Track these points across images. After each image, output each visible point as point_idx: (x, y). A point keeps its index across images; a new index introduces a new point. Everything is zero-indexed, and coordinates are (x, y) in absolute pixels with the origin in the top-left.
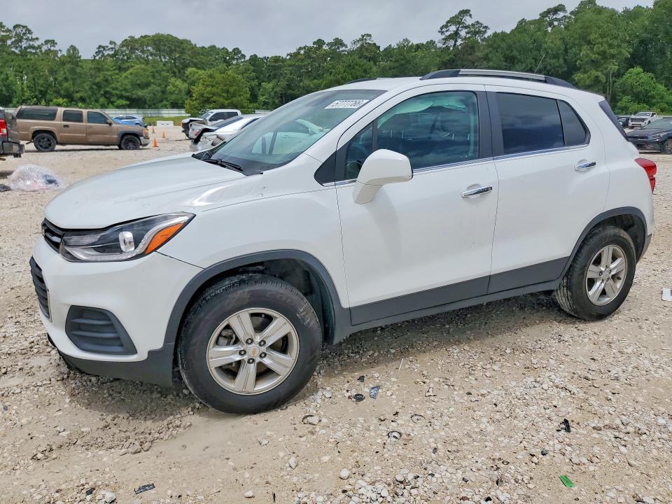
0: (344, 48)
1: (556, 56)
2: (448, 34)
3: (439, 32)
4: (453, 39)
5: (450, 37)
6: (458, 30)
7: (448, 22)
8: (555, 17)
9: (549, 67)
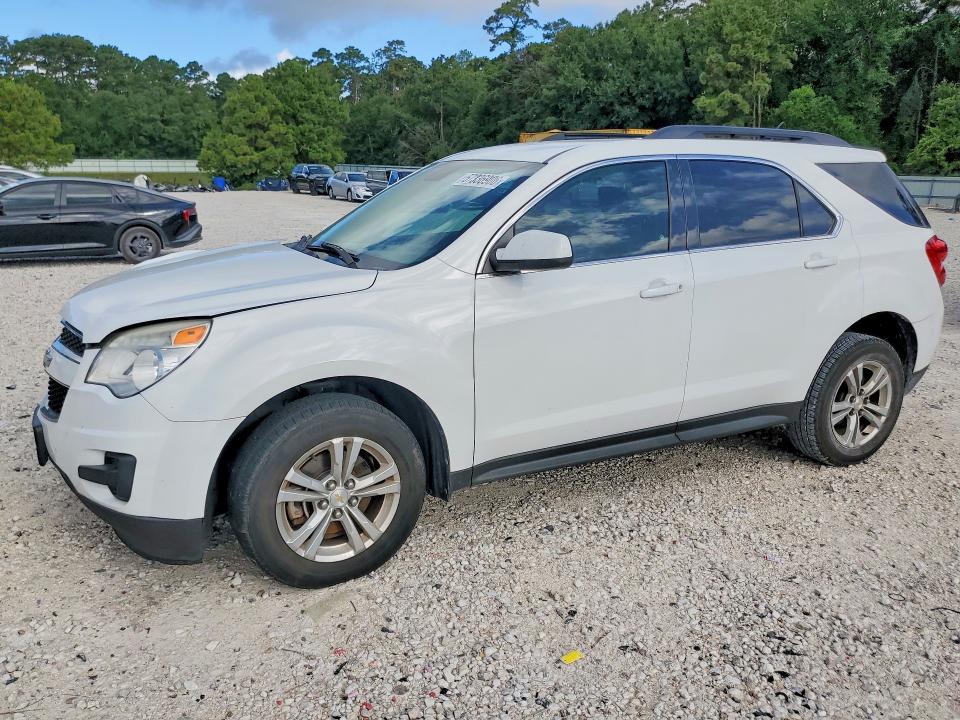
0: (362, 64)
1: (670, 70)
2: (499, 32)
3: (485, 28)
4: (507, 41)
5: (504, 37)
6: (515, 26)
7: (498, 11)
8: (676, 6)
9: (658, 88)
